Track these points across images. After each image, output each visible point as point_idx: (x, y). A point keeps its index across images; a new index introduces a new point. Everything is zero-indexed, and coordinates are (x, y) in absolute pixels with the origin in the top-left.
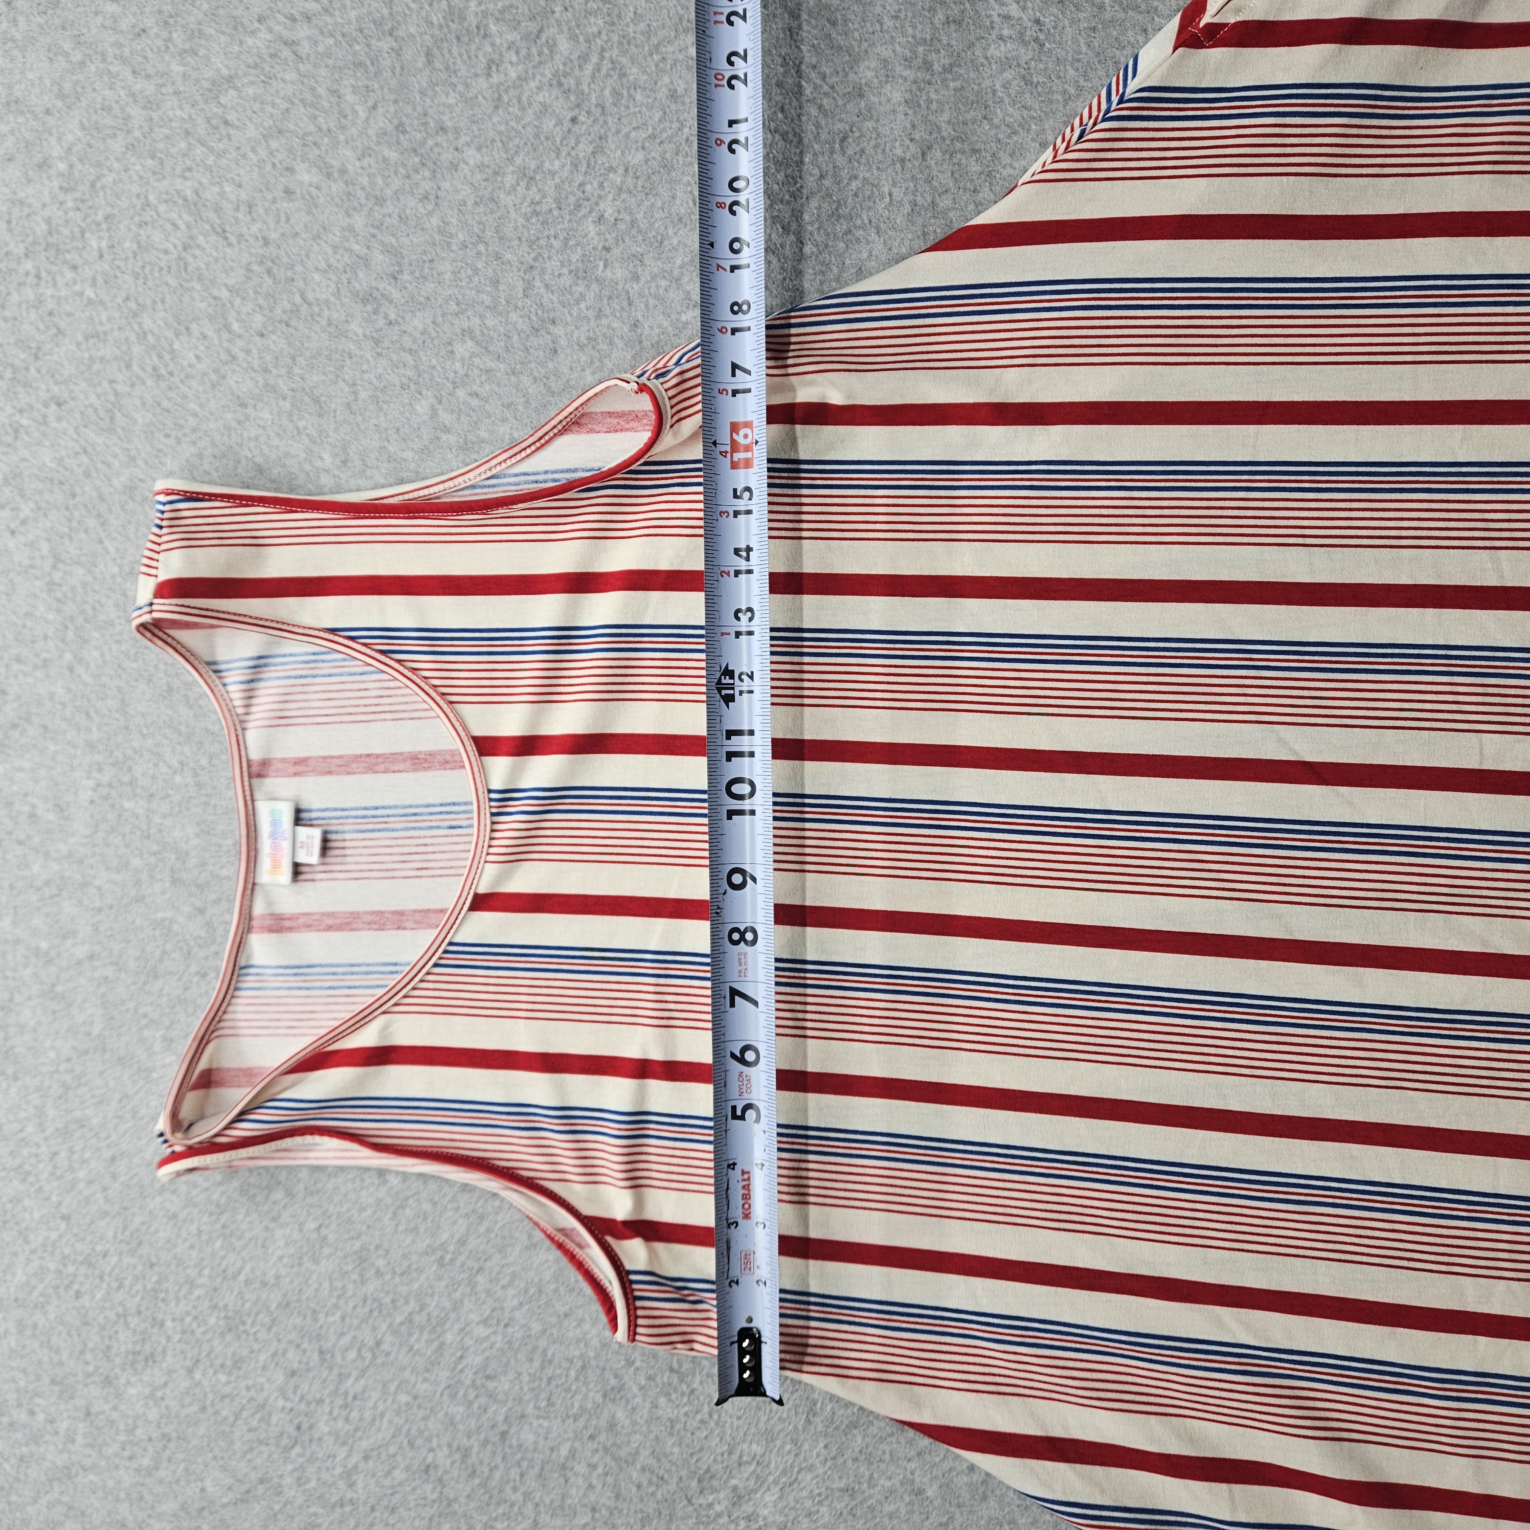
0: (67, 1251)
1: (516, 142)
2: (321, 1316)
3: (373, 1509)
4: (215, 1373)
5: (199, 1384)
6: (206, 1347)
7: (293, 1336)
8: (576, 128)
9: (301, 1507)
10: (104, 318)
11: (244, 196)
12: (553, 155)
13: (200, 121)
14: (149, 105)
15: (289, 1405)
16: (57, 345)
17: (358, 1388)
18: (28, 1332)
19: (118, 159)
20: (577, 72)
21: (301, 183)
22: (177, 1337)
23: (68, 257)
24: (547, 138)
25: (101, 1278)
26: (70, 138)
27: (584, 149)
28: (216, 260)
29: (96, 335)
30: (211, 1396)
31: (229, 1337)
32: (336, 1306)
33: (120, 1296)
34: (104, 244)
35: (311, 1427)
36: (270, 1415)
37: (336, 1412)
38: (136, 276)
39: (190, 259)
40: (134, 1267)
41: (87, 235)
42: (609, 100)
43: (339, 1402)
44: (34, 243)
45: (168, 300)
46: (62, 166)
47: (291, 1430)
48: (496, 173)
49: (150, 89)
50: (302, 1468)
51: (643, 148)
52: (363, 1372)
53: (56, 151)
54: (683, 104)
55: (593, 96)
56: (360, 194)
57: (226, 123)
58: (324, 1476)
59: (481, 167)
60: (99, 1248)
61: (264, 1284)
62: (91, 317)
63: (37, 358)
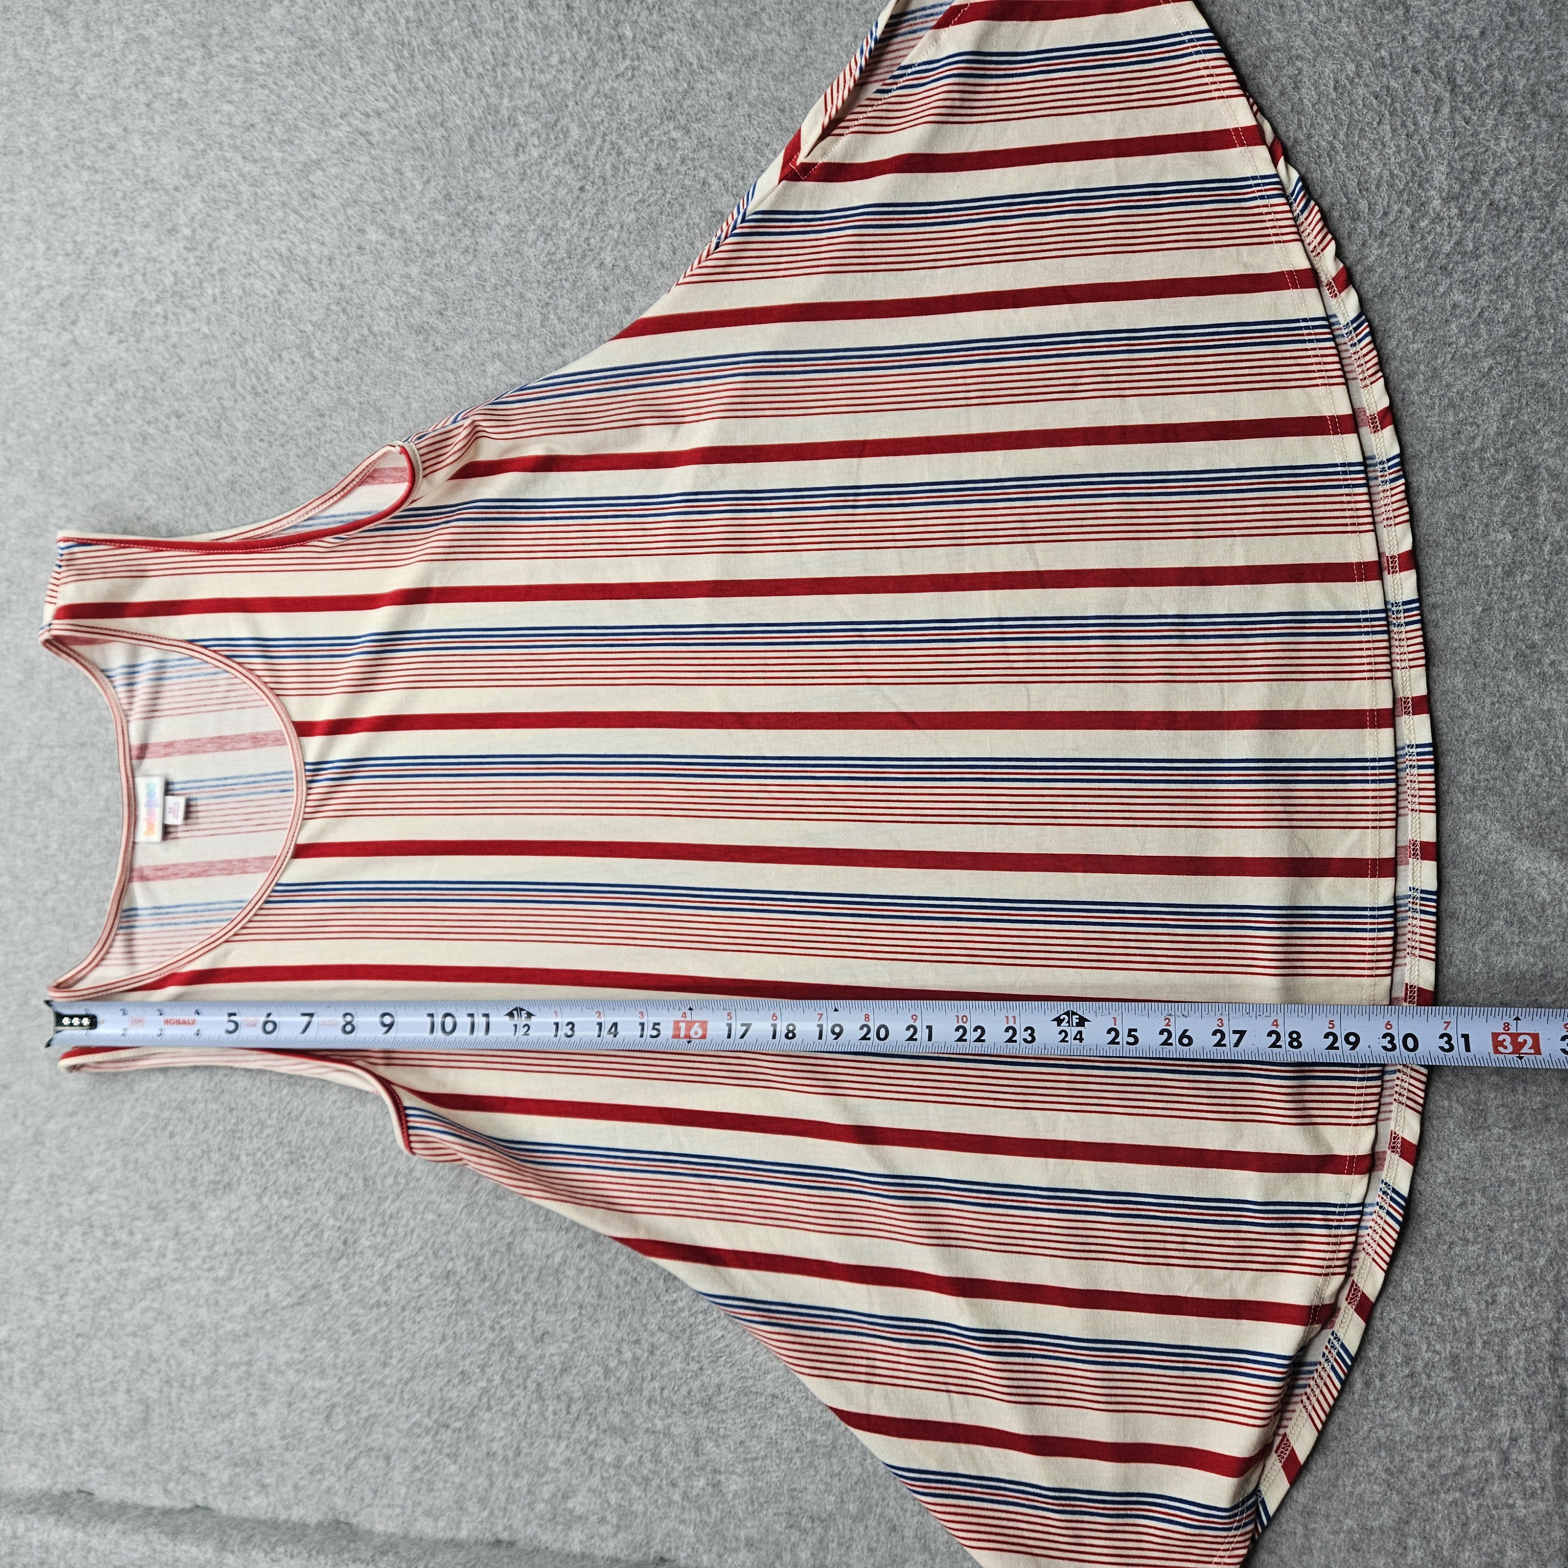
0: (164, 1099)
1: (537, 206)
2: (366, 1149)
3: (403, 1309)
4: (280, 1198)
5: (266, 1207)
6: (273, 1177)
7: (343, 1166)
8: (583, 196)
9: (345, 1308)
10: (215, 348)
11: (325, 252)
12: (565, 216)
15: (338, 1224)
16: (179, 370)
17: (394, 1209)
18: (131, 1166)
20: (584, 152)
21: (370, 241)
22: (249, 1169)
23: (189, 301)
24: (561, 204)
25: (191, 1121)
27: (590, 211)
28: (304, 302)
29: (209, 362)
30: (275, 1218)
31: (292, 1169)
32: (378, 1141)
33: (205, 1136)
34: (217, 291)
35: (355, 1242)
36: (322, 1232)
37: (375, 1230)
38: (241, 315)
39: (283, 302)
40: (217, 1111)
41: (205, 284)
42: (609, 173)
43: (378, 1220)
44: (164, 291)
45: (265, 334)
46: (187, 231)
47: (339, 1244)
48: (521, 231)
50: (347, 1276)
51: (635, 209)
52: (398, 1195)
53: (182, 220)
54: (666, 175)
55: (597, 170)
56: (416, 249)
57: (314, 195)
58: (366, 1283)
59: (509, 226)
60: (189, 1096)
61: (321, 1123)
62: (205, 349)
63: (162, 381)
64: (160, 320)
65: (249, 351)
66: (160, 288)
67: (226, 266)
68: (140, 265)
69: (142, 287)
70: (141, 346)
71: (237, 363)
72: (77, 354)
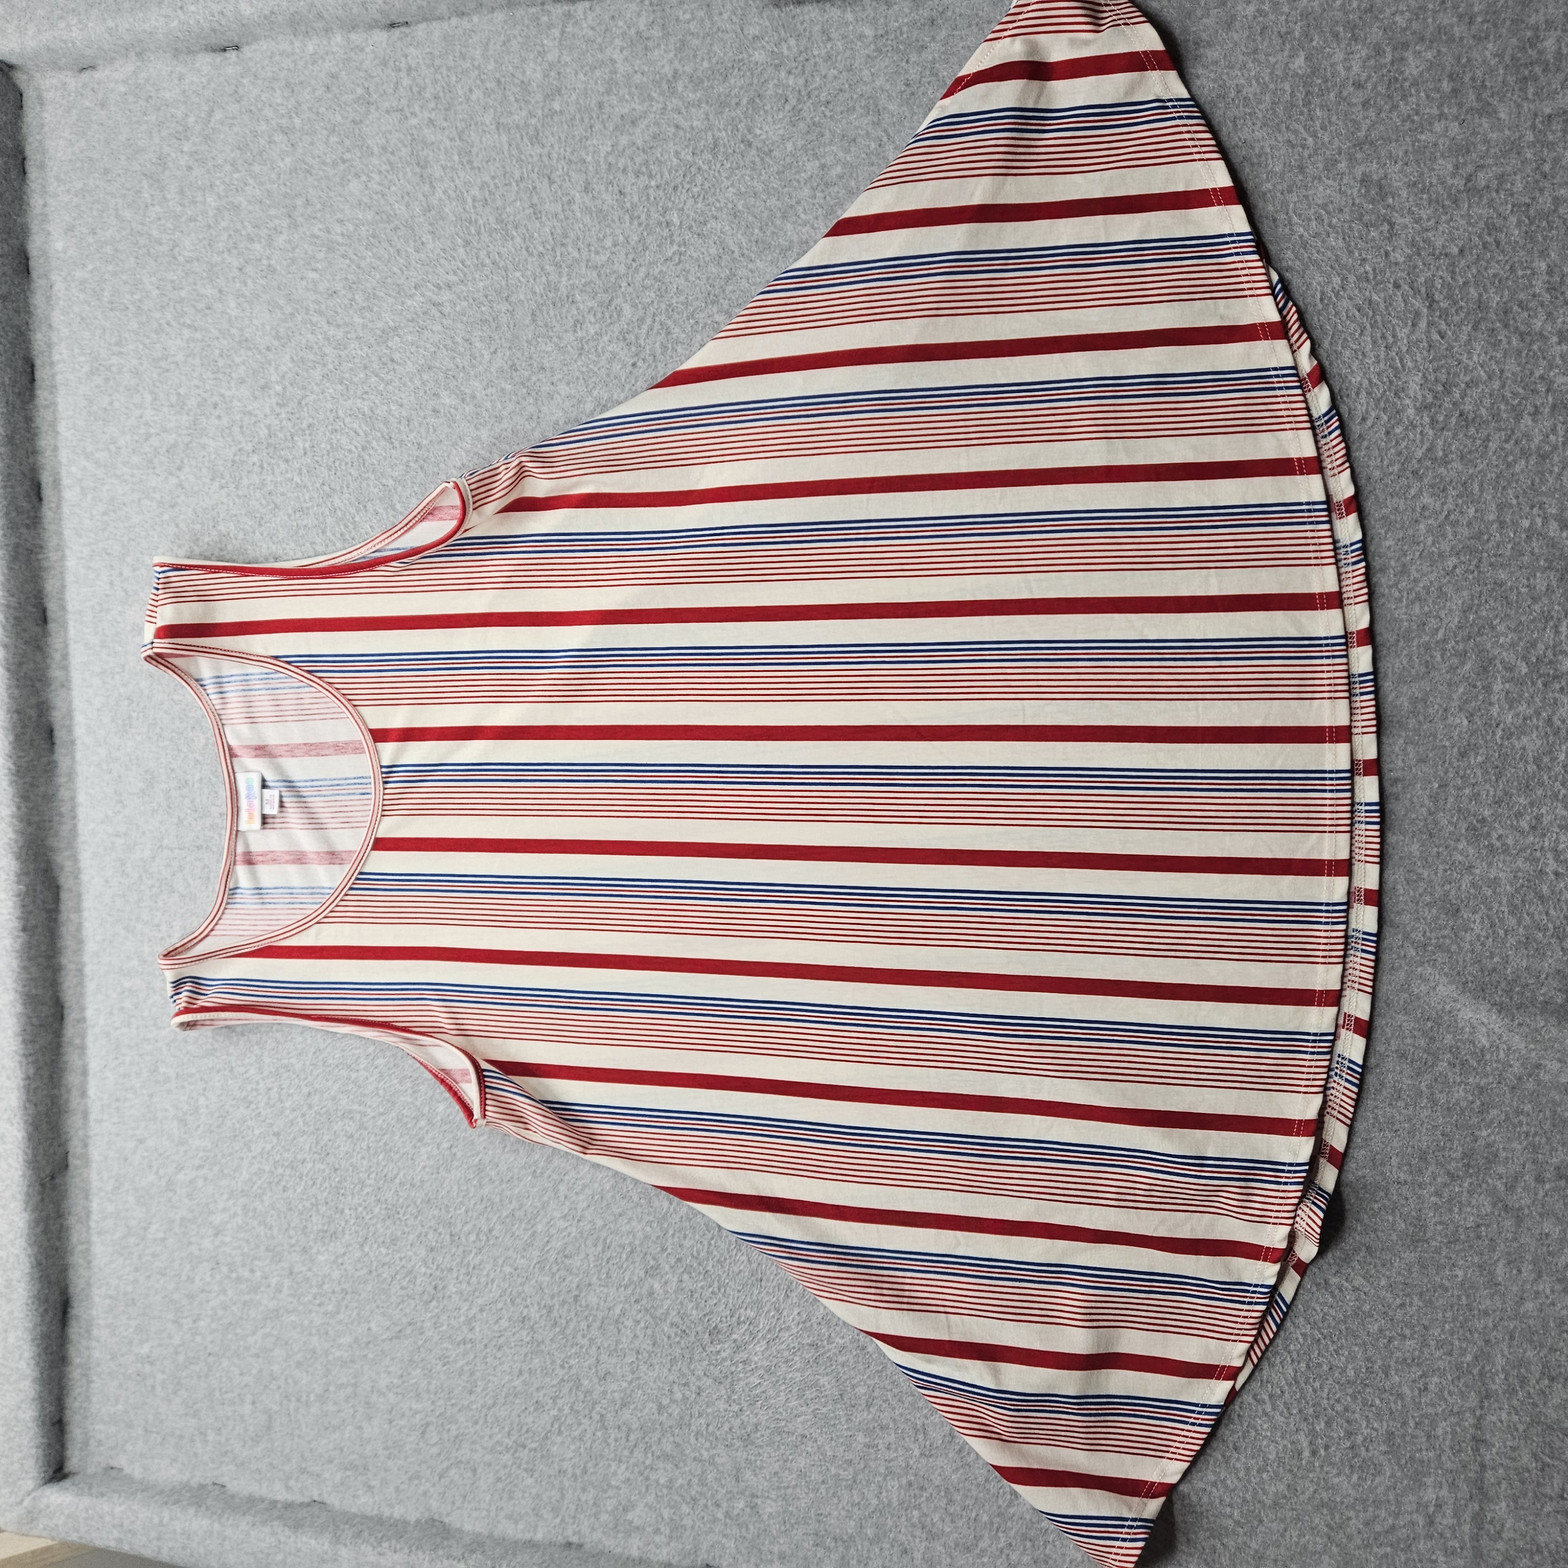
4: (379, 1247)
5: (367, 1255)
6: (372, 1229)
9: (436, 1343)
11: (404, 414)
13: (374, 358)
14: (340, 346)
15: (429, 1272)
17: (476, 1261)
19: (317, 384)
20: (636, 330)
21: (444, 405)
22: (352, 1222)
23: (283, 453)
24: (616, 378)
26: (283, 368)
28: (385, 458)
30: (375, 1264)
31: (388, 1222)
34: (307, 445)
35: (444, 1287)
36: (415, 1278)
37: (461, 1278)
38: (329, 468)
39: (367, 458)
40: (324, 1171)
41: (296, 438)
42: (659, 351)
43: (463, 1270)
44: (259, 443)
46: (278, 388)
47: (430, 1289)
48: (579, 399)
49: (340, 334)
50: (437, 1316)
52: (480, 1250)
53: (274, 378)
55: (648, 348)
56: (485, 414)
57: (392, 360)
58: (452, 1322)
59: (568, 395)
61: (413, 1185)
62: (298, 498)
63: (260, 525)
64: (257, 469)
65: (337, 501)
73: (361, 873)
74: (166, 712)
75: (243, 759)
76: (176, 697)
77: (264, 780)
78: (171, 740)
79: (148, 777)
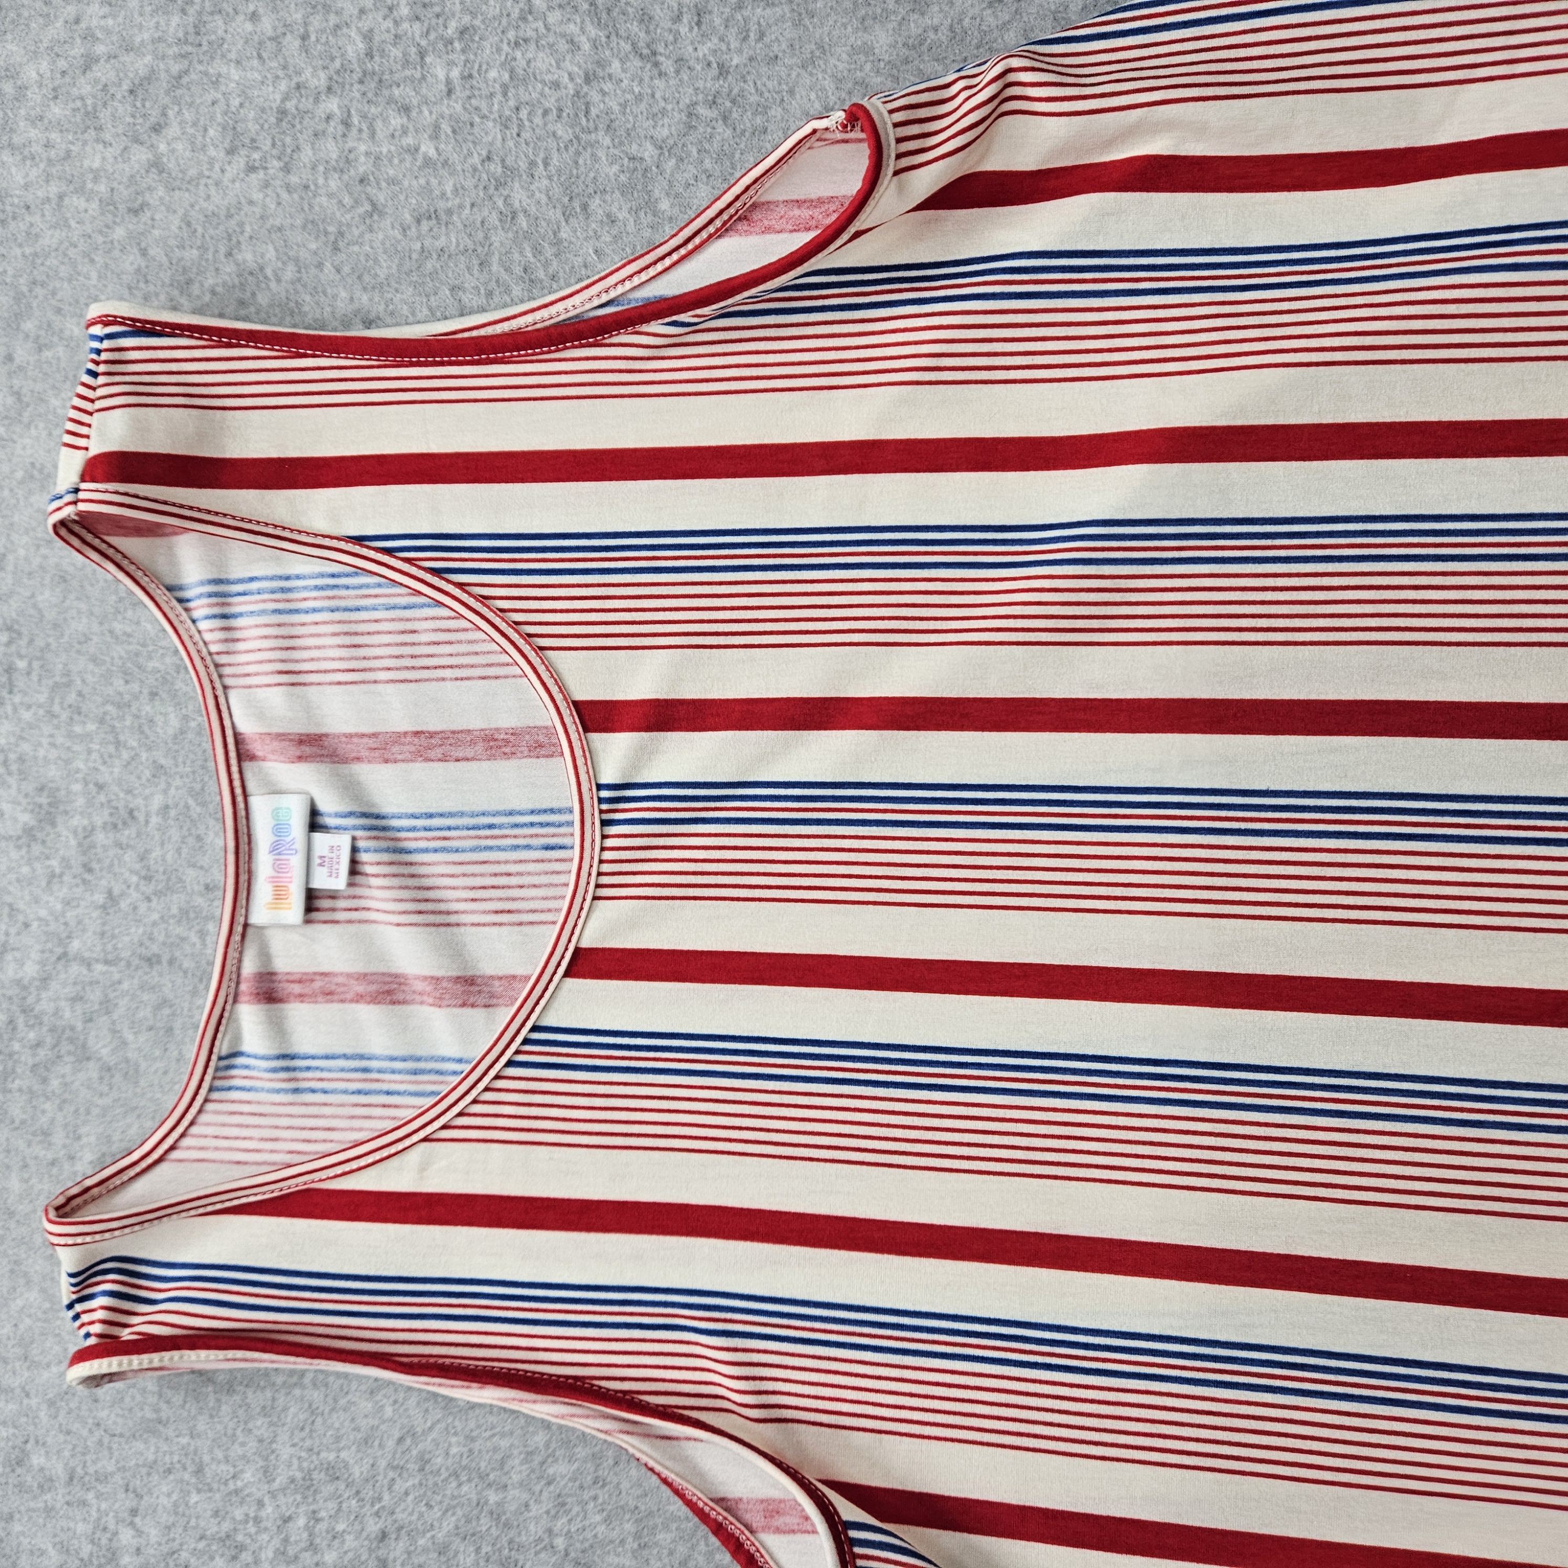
10: (449, 188)
16: (371, 230)
23: (397, 92)
28: (639, 98)
29: (432, 215)
34: (455, 73)
38: (505, 124)
41: (430, 59)
45: (555, 161)
62: (428, 187)
63: (336, 249)
64: (334, 127)
65: (519, 196)
66: (337, 63)
67: (477, 22)
68: (298, 16)
69: (299, 60)
70: (294, 179)
71: (494, 219)
72: (161, 192)
73: (535, 1029)
74: (94, 660)
75: (267, 765)
76: (118, 627)
77: (314, 813)
78: (102, 721)
79: (44, 800)
